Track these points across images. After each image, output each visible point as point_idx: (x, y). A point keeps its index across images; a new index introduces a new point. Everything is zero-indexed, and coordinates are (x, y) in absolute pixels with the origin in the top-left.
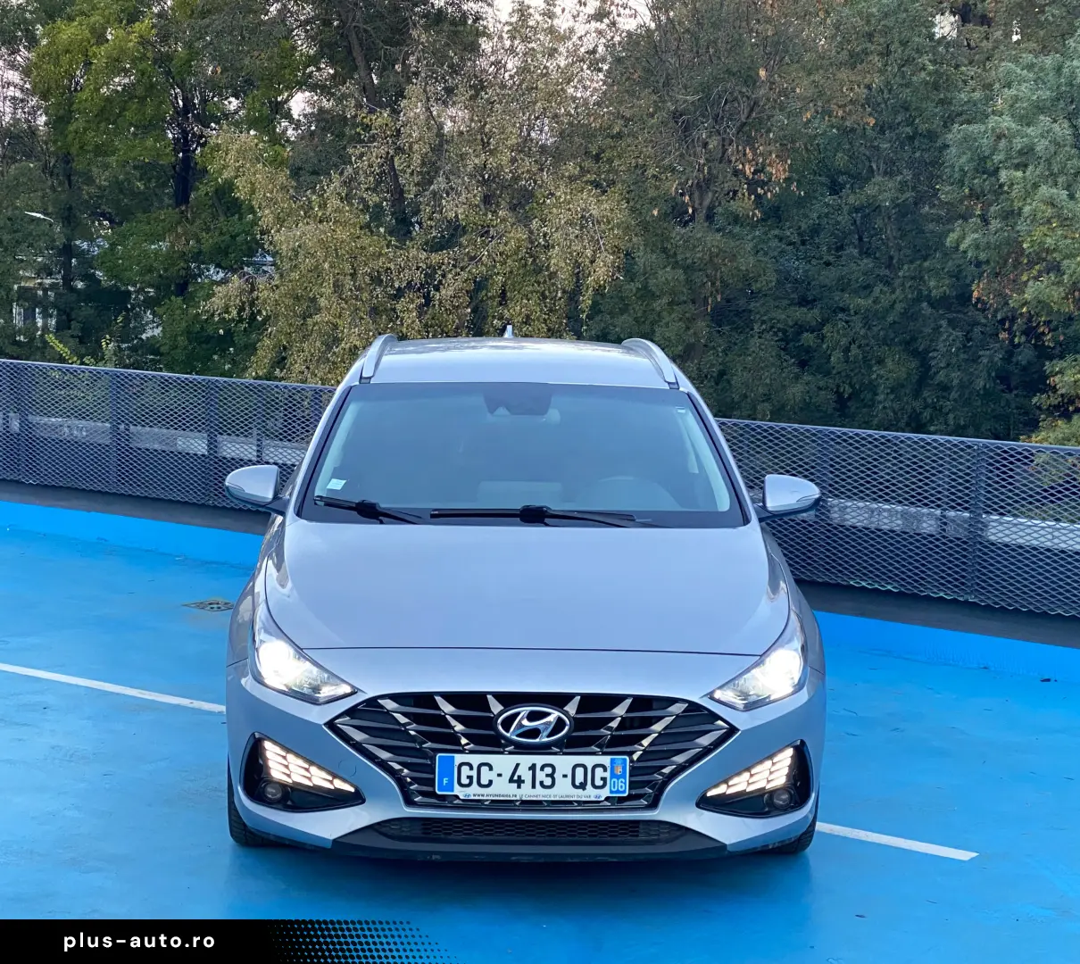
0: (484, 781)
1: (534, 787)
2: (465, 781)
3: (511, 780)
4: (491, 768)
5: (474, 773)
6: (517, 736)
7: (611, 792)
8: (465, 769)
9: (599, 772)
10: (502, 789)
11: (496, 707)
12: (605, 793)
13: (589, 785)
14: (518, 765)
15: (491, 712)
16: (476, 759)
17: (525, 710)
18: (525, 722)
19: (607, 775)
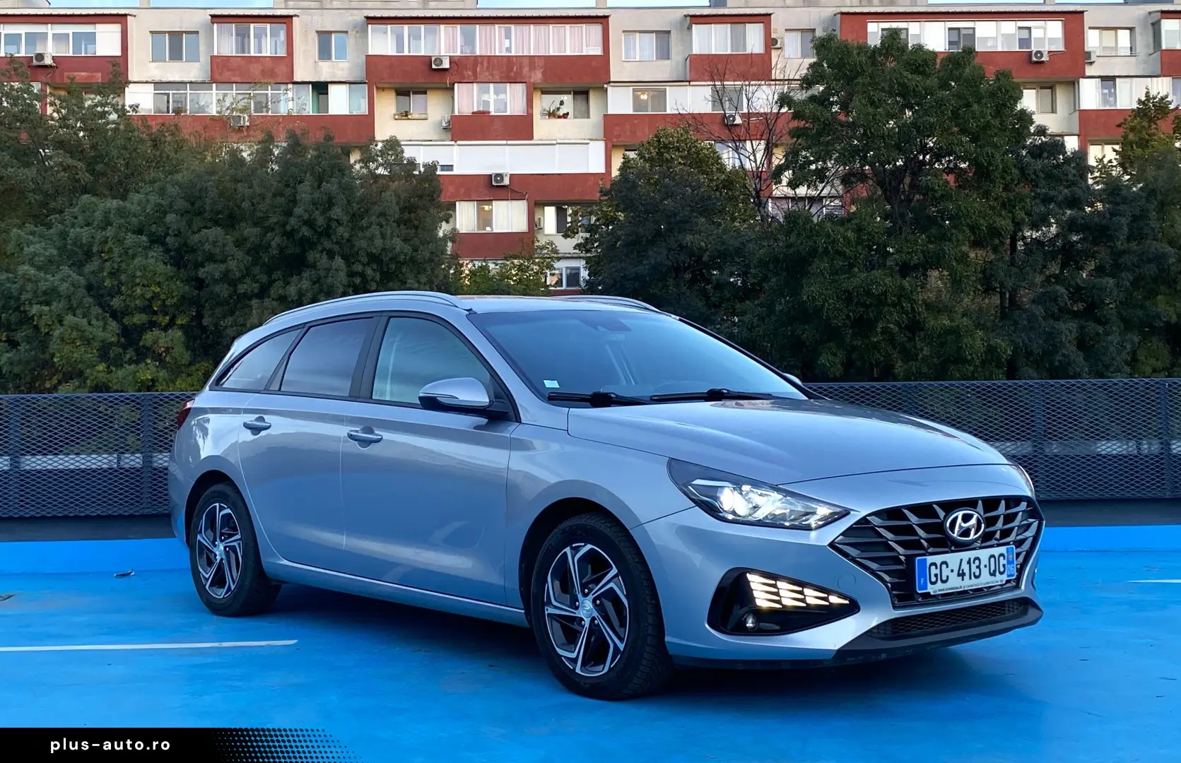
0: (944, 578)
1: (970, 578)
2: (933, 579)
3: (959, 575)
4: (947, 567)
5: (938, 571)
6: (960, 536)
7: (1008, 576)
8: (933, 567)
9: (1003, 561)
10: (955, 583)
11: (942, 514)
12: (1004, 578)
13: (997, 573)
14: (961, 560)
15: (939, 518)
16: (938, 559)
17: (960, 514)
18: (963, 525)
19: (1005, 562)
